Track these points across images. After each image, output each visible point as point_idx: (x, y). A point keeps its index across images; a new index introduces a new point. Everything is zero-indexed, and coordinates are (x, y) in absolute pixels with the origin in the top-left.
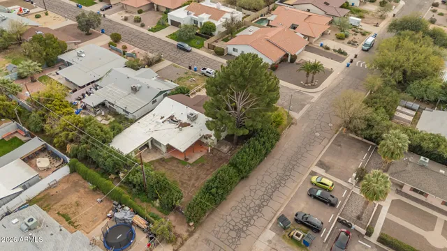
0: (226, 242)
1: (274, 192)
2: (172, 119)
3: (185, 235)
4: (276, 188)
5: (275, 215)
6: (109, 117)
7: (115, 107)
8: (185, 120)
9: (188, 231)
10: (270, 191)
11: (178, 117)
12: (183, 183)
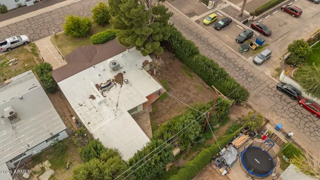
0: (258, 85)
1: (212, 46)
2: (104, 88)
3: (250, 110)
4: (208, 44)
5: (233, 52)
6: (37, 168)
7: (28, 154)
8: (111, 76)
9: (246, 107)
10: (211, 48)
11: (103, 81)
12: (191, 102)
